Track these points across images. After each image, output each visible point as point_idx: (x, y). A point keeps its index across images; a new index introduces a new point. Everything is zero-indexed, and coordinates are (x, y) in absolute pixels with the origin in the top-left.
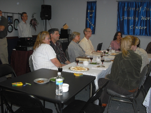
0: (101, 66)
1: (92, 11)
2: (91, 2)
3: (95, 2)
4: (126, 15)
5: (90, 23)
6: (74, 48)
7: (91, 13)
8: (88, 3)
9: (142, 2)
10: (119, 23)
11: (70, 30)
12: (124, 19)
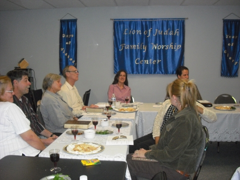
0: (120, 137)
1: (70, 36)
2: (68, 21)
3: (74, 21)
4: (128, 43)
5: (67, 56)
6: (54, 105)
7: (68, 39)
8: (62, 22)
9: (152, 21)
10: (116, 55)
11: (31, 70)
12: (124, 48)
